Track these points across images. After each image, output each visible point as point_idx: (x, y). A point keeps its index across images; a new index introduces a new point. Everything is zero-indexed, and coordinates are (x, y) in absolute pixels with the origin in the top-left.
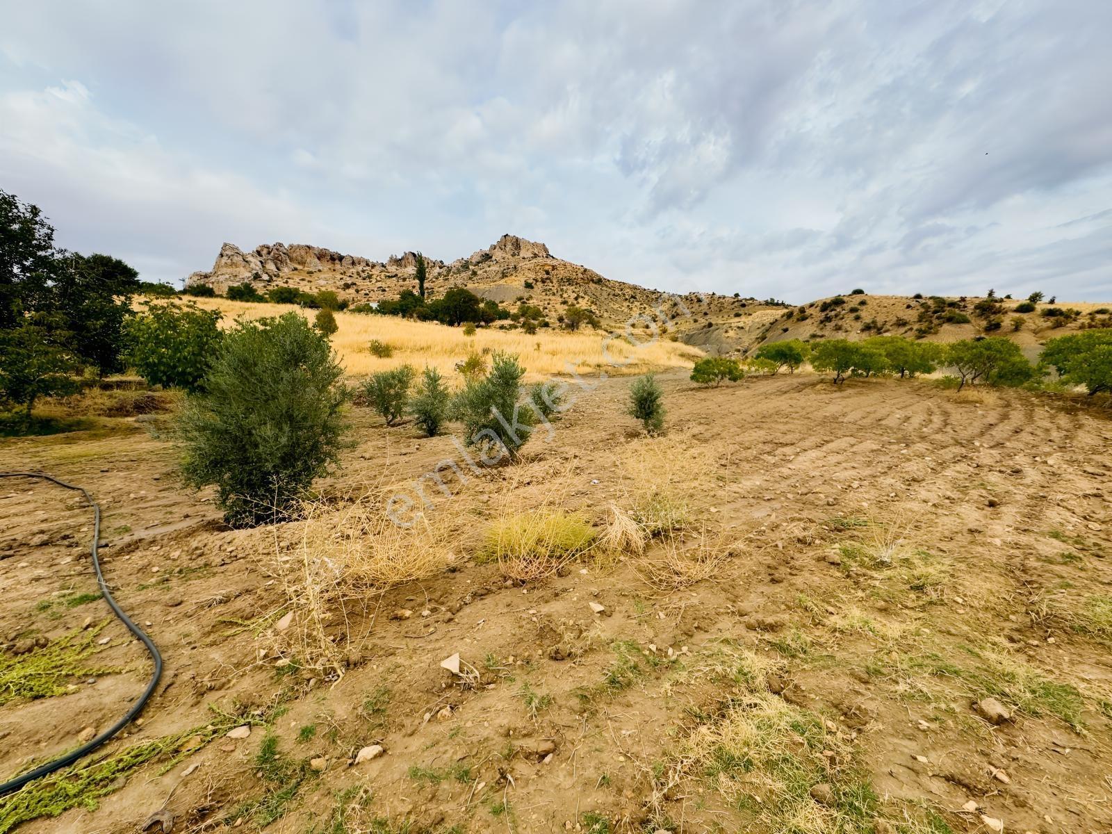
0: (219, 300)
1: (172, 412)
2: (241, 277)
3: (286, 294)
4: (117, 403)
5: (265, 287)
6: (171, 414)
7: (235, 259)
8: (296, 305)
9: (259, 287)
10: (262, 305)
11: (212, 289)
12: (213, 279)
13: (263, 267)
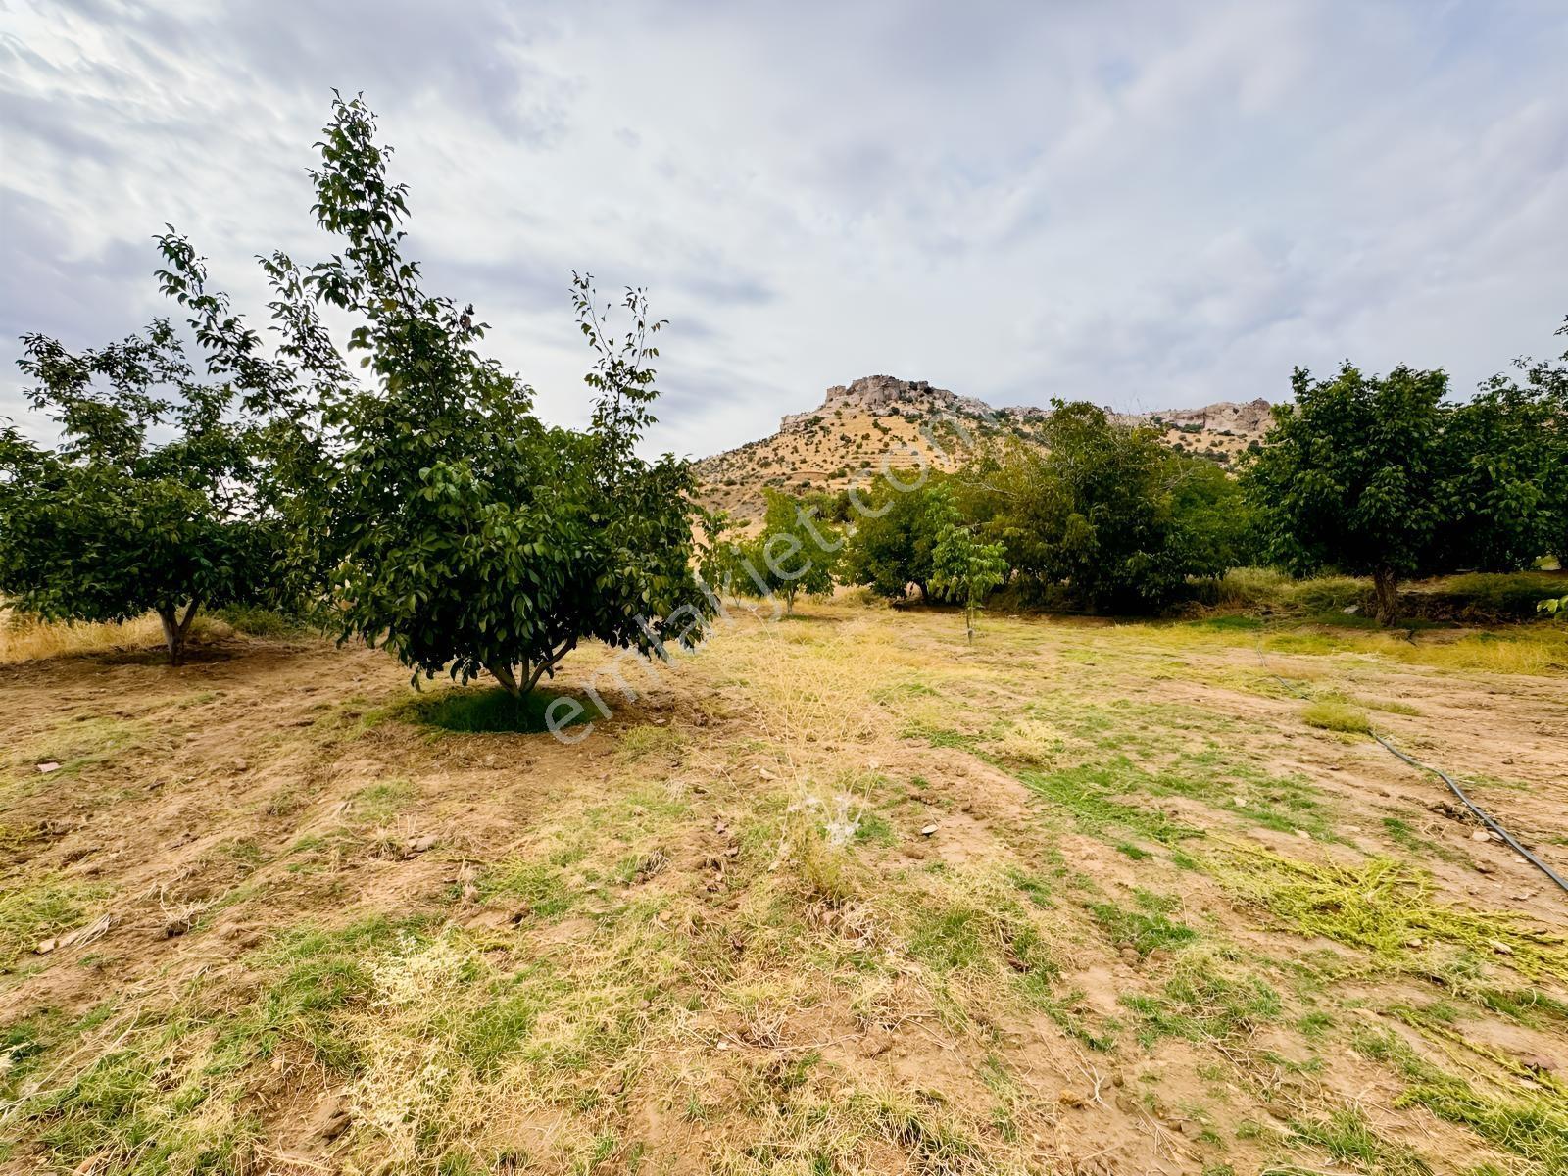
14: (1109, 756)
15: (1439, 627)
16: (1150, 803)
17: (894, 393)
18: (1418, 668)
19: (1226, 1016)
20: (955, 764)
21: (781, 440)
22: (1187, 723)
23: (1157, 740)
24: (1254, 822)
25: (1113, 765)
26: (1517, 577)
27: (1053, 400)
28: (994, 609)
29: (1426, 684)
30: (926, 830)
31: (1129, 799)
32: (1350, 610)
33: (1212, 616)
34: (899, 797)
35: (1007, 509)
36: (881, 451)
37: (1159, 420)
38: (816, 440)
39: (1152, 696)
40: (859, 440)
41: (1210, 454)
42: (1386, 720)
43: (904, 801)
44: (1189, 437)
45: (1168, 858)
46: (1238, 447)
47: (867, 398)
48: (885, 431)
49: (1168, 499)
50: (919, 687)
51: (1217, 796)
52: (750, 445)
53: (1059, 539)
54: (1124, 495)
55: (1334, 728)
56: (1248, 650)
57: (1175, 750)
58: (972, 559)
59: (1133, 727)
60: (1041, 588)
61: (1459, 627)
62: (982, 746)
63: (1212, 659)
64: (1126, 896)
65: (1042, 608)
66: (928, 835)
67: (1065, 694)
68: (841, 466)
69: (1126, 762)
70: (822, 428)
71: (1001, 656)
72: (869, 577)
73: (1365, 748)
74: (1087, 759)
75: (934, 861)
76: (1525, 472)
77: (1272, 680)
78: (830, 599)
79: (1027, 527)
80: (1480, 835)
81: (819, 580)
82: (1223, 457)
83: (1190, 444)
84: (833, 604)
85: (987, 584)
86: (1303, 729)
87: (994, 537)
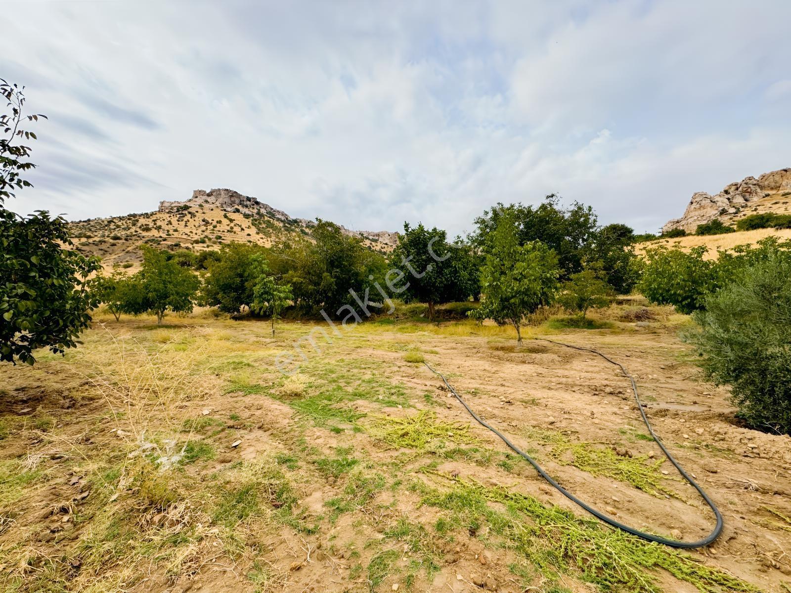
0: (690, 237)
1: (659, 321)
2: (708, 215)
3: (756, 221)
4: (625, 313)
5: (731, 219)
6: (659, 323)
7: (703, 203)
8: (769, 229)
9: (725, 221)
10: (730, 235)
11: (683, 230)
12: (683, 223)
13: (730, 202)
14: (334, 386)
15: (445, 321)
16: (347, 405)
17: (237, 201)
18: (440, 336)
19: (365, 495)
20: (256, 403)
21: (158, 215)
22: (366, 366)
23: (353, 376)
24: (384, 405)
25: (334, 390)
26: (464, 303)
27: (317, 219)
28: (288, 318)
29: (440, 342)
30: (234, 445)
31: (338, 405)
32: (422, 316)
33: (379, 319)
34: (220, 429)
35: (295, 269)
36: (228, 231)
37: (362, 235)
38: (185, 219)
39: (354, 356)
40: (214, 223)
41: (380, 252)
42: (429, 357)
43: (223, 430)
44: (373, 244)
45: (351, 429)
46: (390, 250)
47: (220, 200)
48: (231, 221)
49: (363, 269)
50: (241, 363)
51: (373, 397)
52: (134, 216)
53: (319, 284)
54: (347, 266)
55: (414, 362)
56: (390, 333)
57: (359, 379)
58: (275, 293)
59: (344, 371)
60: (311, 307)
61: (450, 321)
62: (273, 391)
63: (377, 338)
64: (332, 452)
65: (312, 317)
66: (235, 447)
67: (317, 358)
68: (202, 236)
69: (339, 388)
70: (190, 213)
71: (289, 342)
72: (216, 302)
73: (423, 368)
74: (323, 389)
75: (236, 461)
76: (465, 268)
77: (396, 345)
78: (190, 315)
79: (305, 278)
80: (449, 395)
81: (182, 304)
82: (385, 253)
83: (373, 247)
84: (192, 318)
85: (283, 306)
86: (405, 363)
87: (289, 282)
